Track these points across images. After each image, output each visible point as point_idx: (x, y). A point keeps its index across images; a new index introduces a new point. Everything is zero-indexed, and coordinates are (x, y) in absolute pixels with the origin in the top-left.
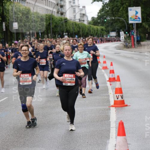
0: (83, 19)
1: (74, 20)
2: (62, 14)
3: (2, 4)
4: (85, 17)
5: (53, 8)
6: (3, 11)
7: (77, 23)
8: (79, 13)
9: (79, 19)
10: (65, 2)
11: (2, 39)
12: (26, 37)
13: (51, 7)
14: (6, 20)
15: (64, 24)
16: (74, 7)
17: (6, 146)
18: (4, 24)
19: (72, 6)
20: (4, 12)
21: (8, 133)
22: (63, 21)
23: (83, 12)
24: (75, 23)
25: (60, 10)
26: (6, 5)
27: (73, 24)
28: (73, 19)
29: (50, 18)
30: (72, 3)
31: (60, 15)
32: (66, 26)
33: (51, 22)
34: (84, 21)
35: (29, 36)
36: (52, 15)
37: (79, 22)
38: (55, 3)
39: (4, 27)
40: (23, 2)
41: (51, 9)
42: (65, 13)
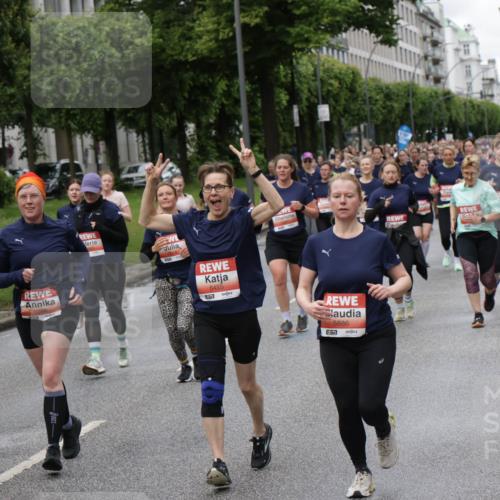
0: (490, 93)
1: (467, 95)
2: (437, 80)
3: (289, 60)
4: (495, 86)
5: (416, 67)
6: (293, 78)
7: (475, 102)
8: (481, 76)
9: (481, 93)
10: (444, 50)
11: (291, 147)
12: (350, 139)
13: (411, 65)
14: (301, 100)
15: (444, 106)
16: (467, 63)
17: (313, 410)
18: (296, 110)
19: (462, 61)
20: (296, 80)
21: (317, 379)
22: (441, 98)
23: (491, 75)
24: (471, 102)
25: (433, 70)
26: (300, 62)
27: (465, 104)
28: (465, 92)
29: (408, 92)
30: (461, 54)
31: (432, 83)
32: (448, 109)
33: (411, 102)
34: (492, 96)
35: (357, 139)
36: (412, 84)
37: (480, 100)
38: (419, 55)
39: (296, 118)
40: (341, 53)
41: (410, 69)
42: (446, 77)
